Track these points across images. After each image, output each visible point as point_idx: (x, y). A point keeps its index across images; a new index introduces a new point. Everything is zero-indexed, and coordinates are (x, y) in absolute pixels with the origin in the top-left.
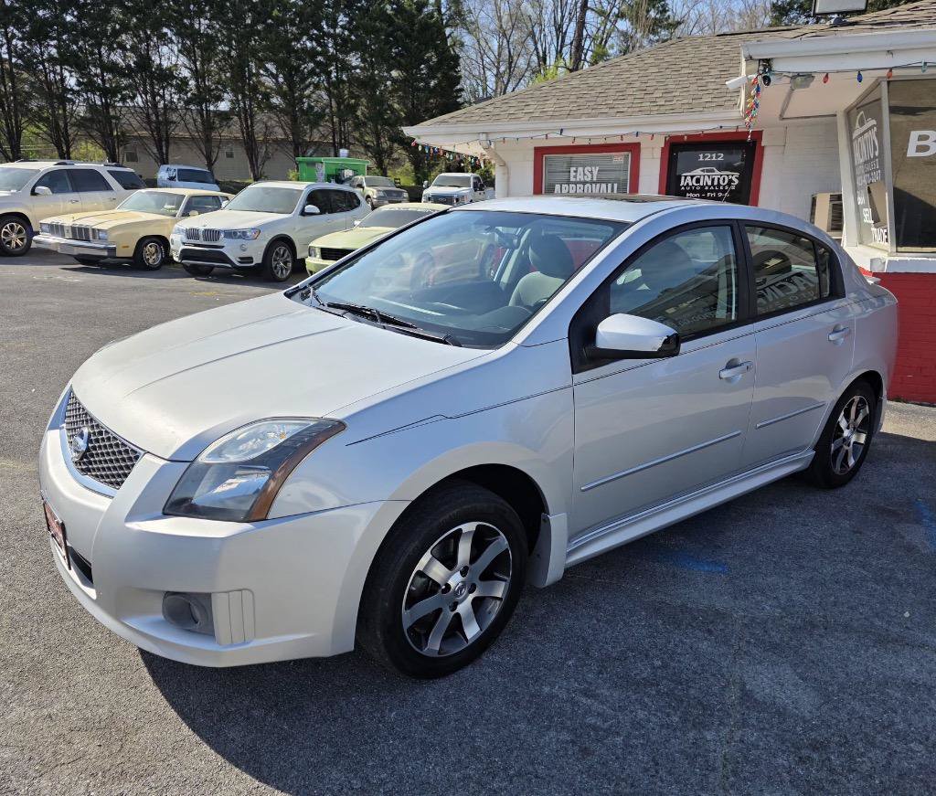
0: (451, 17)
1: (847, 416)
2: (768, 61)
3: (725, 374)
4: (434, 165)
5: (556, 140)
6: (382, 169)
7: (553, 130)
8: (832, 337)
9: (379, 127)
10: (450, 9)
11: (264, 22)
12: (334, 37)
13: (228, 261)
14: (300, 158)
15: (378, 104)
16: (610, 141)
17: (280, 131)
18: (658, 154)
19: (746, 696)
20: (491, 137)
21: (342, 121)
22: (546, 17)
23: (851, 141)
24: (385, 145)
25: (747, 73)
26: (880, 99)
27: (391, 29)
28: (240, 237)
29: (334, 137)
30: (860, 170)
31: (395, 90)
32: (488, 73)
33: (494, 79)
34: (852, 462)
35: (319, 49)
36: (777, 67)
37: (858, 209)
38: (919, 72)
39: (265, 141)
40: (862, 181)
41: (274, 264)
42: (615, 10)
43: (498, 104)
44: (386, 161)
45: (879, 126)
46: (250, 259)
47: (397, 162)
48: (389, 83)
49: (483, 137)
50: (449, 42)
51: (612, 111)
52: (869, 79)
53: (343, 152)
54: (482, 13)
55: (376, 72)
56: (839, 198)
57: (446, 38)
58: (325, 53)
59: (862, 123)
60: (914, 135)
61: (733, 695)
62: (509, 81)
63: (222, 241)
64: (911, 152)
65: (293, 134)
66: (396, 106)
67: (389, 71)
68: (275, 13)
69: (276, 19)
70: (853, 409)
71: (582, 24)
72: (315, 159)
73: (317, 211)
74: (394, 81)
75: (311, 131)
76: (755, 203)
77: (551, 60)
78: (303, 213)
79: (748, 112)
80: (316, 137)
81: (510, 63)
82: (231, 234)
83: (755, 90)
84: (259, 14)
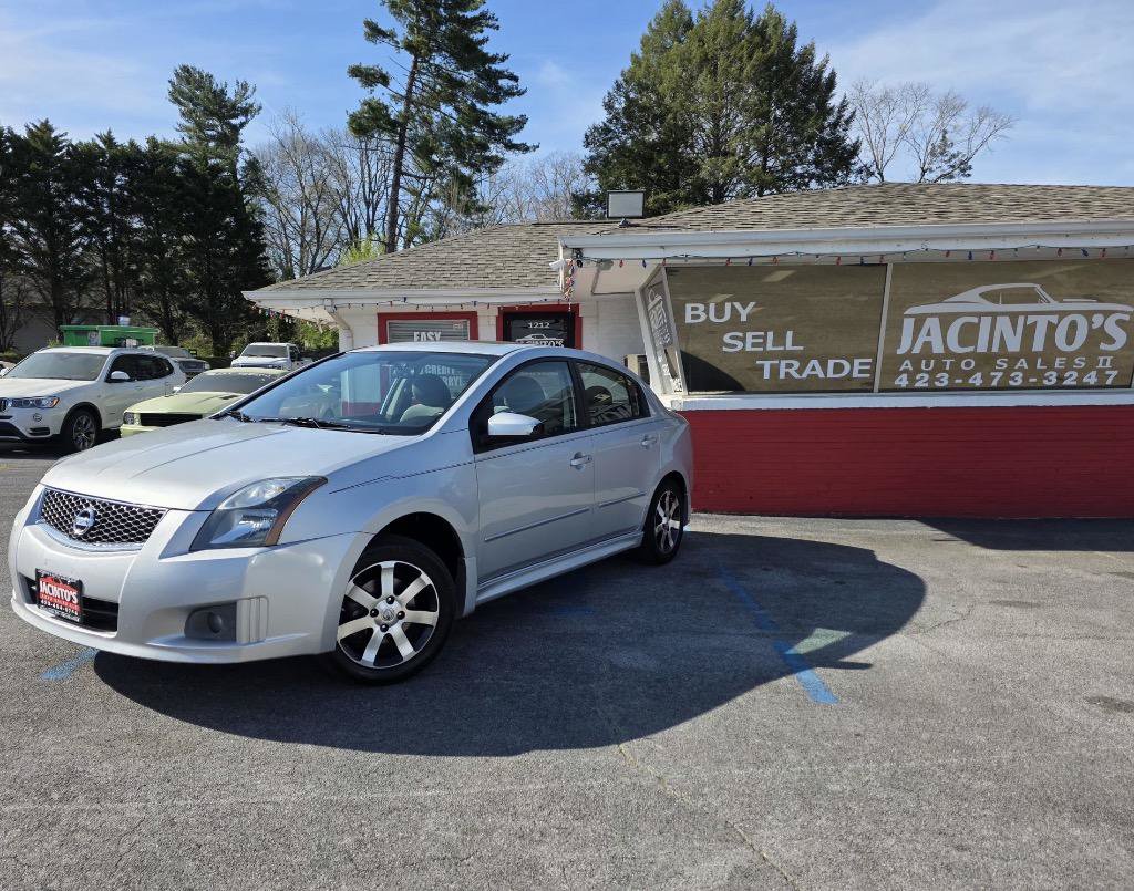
0: (248, 184)
1: (663, 507)
2: (579, 249)
3: (575, 462)
4: (236, 336)
5: (400, 307)
6: (171, 338)
7: (397, 299)
8: (644, 443)
9: (168, 294)
10: (246, 176)
11: (19, 175)
12: (110, 196)
13: (17, 432)
14: (65, 327)
15: (164, 269)
16: (451, 309)
17: (38, 295)
18: (493, 321)
19: (613, 667)
20: (336, 303)
21: (120, 287)
22: (354, 192)
23: (647, 314)
24: (176, 314)
25: (565, 257)
26: (662, 282)
27: (180, 192)
28: (33, 406)
29: (109, 303)
30: (656, 335)
31: (187, 256)
32: (291, 242)
33: (298, 249)
34: (672, 544)
35: (91, 208)
36: (585, 254)
37: (659, 365)
38: (683, 261)
39: (17, 307)
40: (659, 343)
41: (75, 434)
42: (426, 191)
43: (340, 274)
44: (177, 331)
45: (664, 300)
46: (46, 431)
47: (189, 332)
48: (179, 248)
49: (328, 302)
50: (248, 208)
51: (450, 283)
52: (652, 266)
53: (124, 320)
54: (281, 183)
55: (164, 235)
56: (644, 358)
57: (244, 205)
58: (99, 212)
59: (653, 299)
60: (689, 307)
61: (605, 668)
62: (317, 251)
63: (10, 410)
64: (689, 320)
65: (54, 299)
66: (188, 271)
67: (179, 235)
68: (33, 165)
69: (35, 174)
70: (667, 499)
71: (394, 201)
72: (82, 327)
73: (127, 377)
74: (184, 245)
75: (79, 296)
76: (580, 347)
77: (363, 233)
78: (109, 380)
79: (567, 287)
80: (86, 302)
81: (319, 234)
82: (20, 403)
83: (570, 271)
84: (13, 167)
